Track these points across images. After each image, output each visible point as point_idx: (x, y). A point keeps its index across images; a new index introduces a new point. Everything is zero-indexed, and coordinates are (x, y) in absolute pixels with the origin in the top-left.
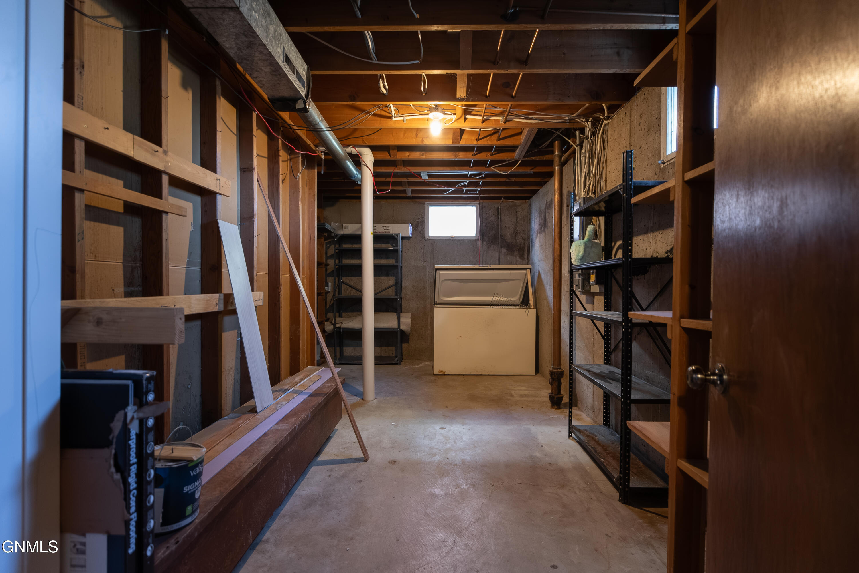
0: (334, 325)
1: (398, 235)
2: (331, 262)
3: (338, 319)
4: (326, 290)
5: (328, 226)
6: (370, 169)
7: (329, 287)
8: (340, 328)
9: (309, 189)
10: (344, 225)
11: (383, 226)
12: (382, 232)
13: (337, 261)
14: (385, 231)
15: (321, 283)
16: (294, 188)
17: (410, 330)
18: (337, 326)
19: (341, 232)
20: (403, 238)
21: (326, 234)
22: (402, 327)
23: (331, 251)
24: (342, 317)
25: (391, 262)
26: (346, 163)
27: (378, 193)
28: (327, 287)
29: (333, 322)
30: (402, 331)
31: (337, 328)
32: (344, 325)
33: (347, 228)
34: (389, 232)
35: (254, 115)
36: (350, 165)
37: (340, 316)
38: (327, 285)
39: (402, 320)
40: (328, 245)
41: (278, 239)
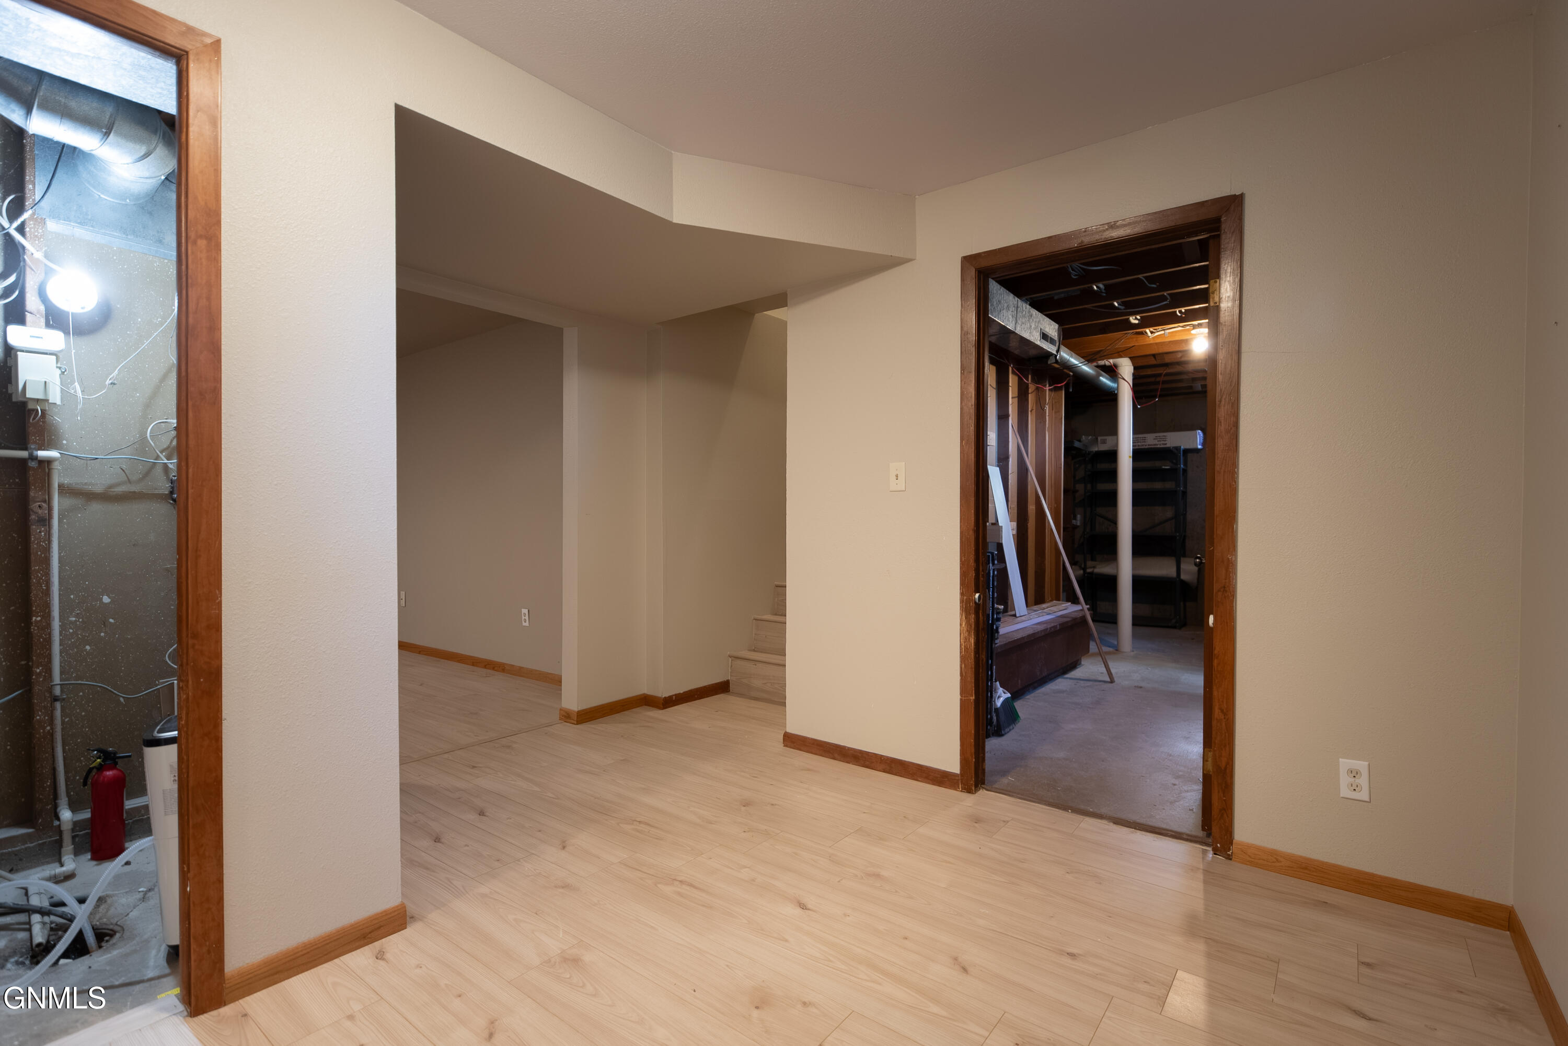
0: (1084, 569)
1: (1178, 448)
2: (1080, 487)
3: (1089, 563)
4: (1073, 525)
5: (1077, 444)
6: (1128, 381)
7: (1078, 521)
8: (1092, 573)
9: (1056, 412)
10: (1099, 438)
11: (1156, 437)
12: (1155, 445)
13: (1089, 486)
14: (1159, 443)
15: (1069, 515)
16: (1041, 417)
17: (1196, 581)
18: (1089, 570)
19: (1095, 449)
20: (1186, 451)
21: (1074, 452)
22: (1183, 577)
23: (1081, 473)
24: (1096, 561)
25: (1169, 485)
26: (1100, 381)
27: (1139, 407)
28: (1074, 521)
29: (1083, 566)
30: (1183, 582)
31: (1089, 573)
32: (1097, 570)
33: (1104, 442)
34: (1166, 444)
35: (1010, 369)
36: (1105, 380)
37: (1093, 559)
38: (1075, 518)
39: (1183, 566)
40: (1077, 466)
41: (1027, 470)
